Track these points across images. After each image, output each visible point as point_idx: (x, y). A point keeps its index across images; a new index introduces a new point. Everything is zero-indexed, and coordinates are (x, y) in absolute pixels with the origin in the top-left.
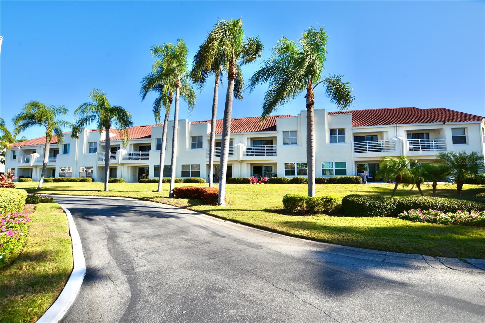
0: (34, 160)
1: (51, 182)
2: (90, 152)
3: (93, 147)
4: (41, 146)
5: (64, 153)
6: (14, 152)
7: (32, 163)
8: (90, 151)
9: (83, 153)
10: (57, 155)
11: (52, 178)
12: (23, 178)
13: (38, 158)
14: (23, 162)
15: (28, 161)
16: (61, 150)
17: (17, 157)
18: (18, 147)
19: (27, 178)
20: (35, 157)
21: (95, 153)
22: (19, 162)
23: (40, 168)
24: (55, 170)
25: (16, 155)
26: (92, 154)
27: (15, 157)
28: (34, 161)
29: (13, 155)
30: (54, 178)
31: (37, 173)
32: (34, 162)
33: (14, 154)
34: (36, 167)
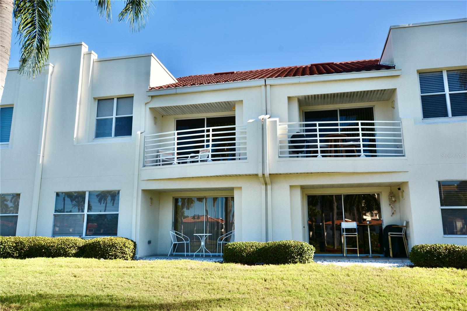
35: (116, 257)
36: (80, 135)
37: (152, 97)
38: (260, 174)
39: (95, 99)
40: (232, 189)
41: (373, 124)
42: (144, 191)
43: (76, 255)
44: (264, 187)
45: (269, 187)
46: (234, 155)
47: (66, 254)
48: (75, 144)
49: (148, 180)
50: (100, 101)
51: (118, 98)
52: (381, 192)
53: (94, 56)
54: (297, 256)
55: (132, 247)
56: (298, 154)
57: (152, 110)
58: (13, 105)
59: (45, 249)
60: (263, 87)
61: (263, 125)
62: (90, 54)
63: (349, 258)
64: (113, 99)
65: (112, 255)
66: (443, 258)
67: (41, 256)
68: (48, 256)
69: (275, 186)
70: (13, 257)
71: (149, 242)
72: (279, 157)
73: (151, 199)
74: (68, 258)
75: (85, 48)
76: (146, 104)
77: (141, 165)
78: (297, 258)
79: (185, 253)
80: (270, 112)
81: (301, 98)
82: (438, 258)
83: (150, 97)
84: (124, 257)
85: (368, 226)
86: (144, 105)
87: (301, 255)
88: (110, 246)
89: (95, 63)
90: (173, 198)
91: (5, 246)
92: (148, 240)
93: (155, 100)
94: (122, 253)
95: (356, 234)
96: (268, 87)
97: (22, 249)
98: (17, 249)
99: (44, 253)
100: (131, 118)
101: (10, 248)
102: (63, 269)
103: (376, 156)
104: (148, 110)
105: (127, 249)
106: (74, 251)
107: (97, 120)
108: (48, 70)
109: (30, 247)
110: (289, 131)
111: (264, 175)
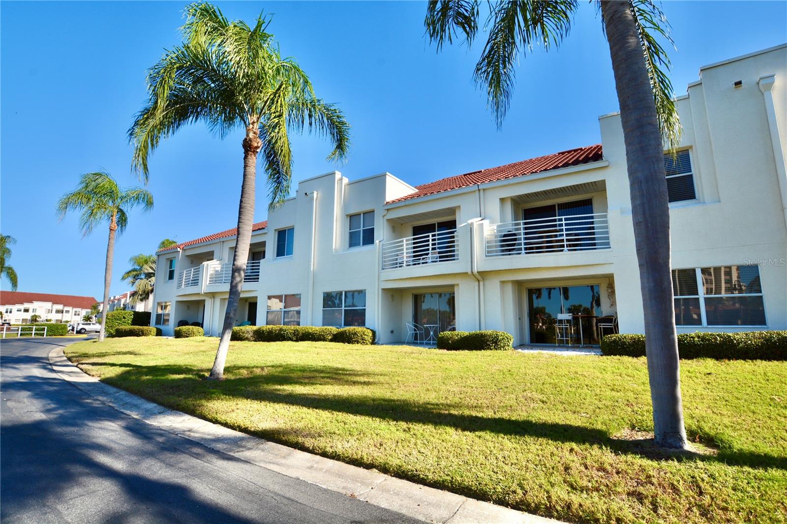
0: (209, 277)
1: (247, 339)
2: (352, 245)
3: (362, 229)
4: (223, 242)
5: (278, 256)
6: (171, 261)
7: (205, 285)
8: (353, 241)
9: (334, 247)
10: (262, 261)
11: (249, 328)
12: (184, 327)
13: (217, 271)
14: (187, 285)
15: (196, 282)
16: (271, 249)
17: (176, 275)
18: (179, 249)
19: (191, 327)
20: (211, 271)
21: (369, 247)
22: (179, 286)
23: (223, 300)
24: (256, 304)
25: (174, 270)
26: (363, 250)
27: (171, 276)
28: (208, 279)
29: (169, 270)
30: (255, 328)
31: (214, 315)
32: (208, 282)
33: (171, 267)
34: (213, 295)
35: (358, 342)
36: (338, 246)
37: (388, 210)
38: (469, 271)
39: (347, 215)
40: (453, 286)
41: (592, 217)
42: (383, 289)
43: (331, 341)
44: (477, 283)
45: (481, 283)
46: (454, 256)
47: (324, 340)
48: (334, 253)
49: (386, 280)
50: (352, 217)
51: (364, 214)
52: (600, 284)
53: (346, 181)
54: (492, 344)
55: (371, 335)
56: (510, 251)
57: (389, 221)
58: (293, 226)
59: (311, 335)
60: (477, 192)
61: (471, 228)
62: (341, 179)
63: (574, 348)
64: (360, 214)
65: (355, 341)
66: (628, 347)
67: (309, 340)
68: (313, 341)
69: (487, 283)
70: (292, 340)
71: (392, 332)
72: (486, 256)
73: (392, 296)
74: (325, 342)
75: (338, 175)
76: (383, 216)
77: (380, 269)
78: (492, 346)
79: (419, 341)
80: (484, 214)
81: (514, 198)
82: (623, 348)
83: (386, 211)
84: (364, 343)
85: (580, 317)
86: (382, 217)
87: (496, 343)
88: (353, 334)
89: (346, 186)
90: (413, 294)
91: (287, 333)
92: (391, 330)
93: (390, 212)
94: (362, 339)
95: (567, 325)
96: (482, 192)
97: (298, 335)
98: (295, 335)
99: (311, 338)
100: (373, 229)
101: (291, 334)
102: (317, 349)
103: (595, 249)
104: (385, 221)
105: (366, 337)
106: (330, 338)
107: (350, 233)
108: (313, 197)
109: (303, 333)
110: (499, 231)
111: (472, 273)
